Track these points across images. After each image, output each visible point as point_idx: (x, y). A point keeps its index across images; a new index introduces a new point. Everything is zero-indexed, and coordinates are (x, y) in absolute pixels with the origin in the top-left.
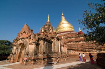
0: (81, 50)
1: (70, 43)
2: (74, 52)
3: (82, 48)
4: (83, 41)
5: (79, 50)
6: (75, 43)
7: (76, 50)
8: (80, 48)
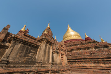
0: (89, 60)
1: (75, 51)
2: (80, 63)
3: (91, 57)
4: (92, 49)
5: (87, 60)
6: (81, 51)
7: (83, 60)
8: (88, 57)
